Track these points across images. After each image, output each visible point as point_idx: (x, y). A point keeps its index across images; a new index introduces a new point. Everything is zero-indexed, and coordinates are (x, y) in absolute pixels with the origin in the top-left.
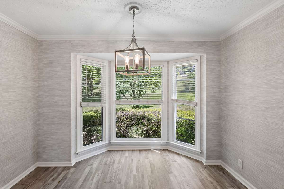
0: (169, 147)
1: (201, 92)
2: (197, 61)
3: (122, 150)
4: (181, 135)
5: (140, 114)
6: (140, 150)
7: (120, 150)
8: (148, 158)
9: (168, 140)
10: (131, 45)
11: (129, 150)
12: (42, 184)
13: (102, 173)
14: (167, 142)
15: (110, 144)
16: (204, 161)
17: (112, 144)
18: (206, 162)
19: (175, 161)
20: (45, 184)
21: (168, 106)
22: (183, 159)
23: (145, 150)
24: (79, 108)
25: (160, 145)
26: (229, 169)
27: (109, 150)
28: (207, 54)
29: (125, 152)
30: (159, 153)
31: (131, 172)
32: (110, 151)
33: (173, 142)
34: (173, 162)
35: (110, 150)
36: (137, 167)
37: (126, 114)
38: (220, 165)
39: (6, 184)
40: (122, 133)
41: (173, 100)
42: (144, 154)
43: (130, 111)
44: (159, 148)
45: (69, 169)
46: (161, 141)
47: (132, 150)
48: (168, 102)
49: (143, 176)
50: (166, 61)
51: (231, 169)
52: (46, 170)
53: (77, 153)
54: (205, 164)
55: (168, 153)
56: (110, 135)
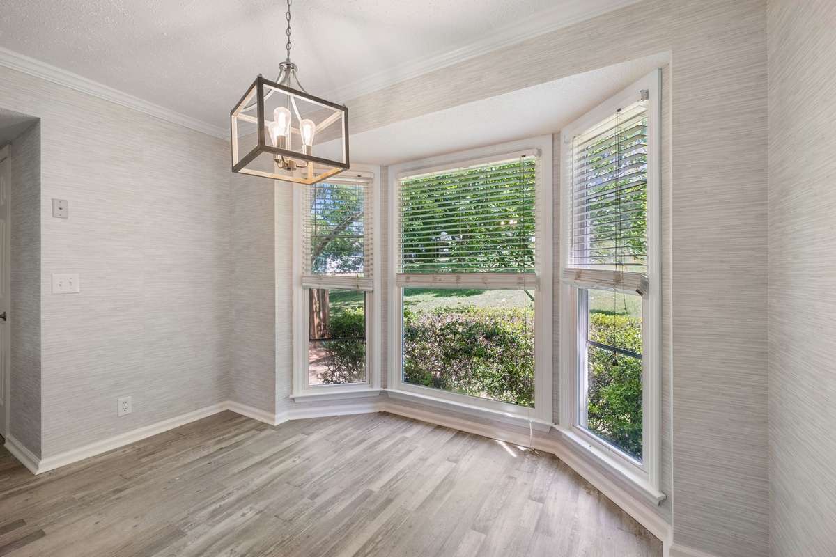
0: (558, 445)
6: (458, 432)
8: (456, 461)
9: (555, 422)
11: (428, 424)
14: (551, 428)
15: (384, 395)
17: (390, 396)
21: (555, 296)
23: (474, 437)
25: (525, 431)
27: (382, 411)
30: (512, 456)
31: (371, 481)
32: (385, 414)
35: (385, 412)
36: (401, 472)
39: (152, 423)
41: (568, 272)
45: (264, 429)
46: (526, 418)
47: (438, 426)
48: (555, 282)
49: (389, 501)
53: (293, 399)
56: (385, 370)
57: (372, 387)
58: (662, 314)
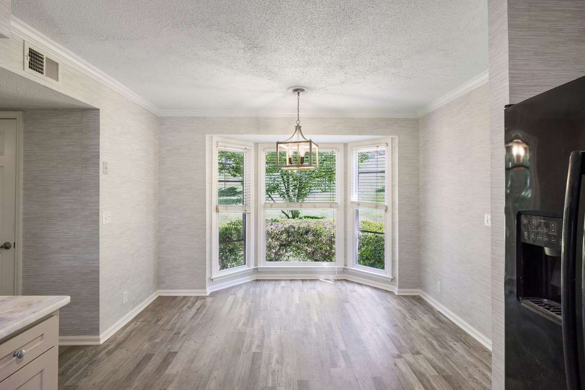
0: (347, 275)
1: (393, 191)
2: (387, 146)
3: (276, 280)
4: (367, 258)
5: (301, 226)
6: (303, 280)
7: (272, 280)
8: (315, 289)
9: (346, 265)
10: (294, 135)
11: (285, 280)
12: (176, 311)
13: (252, 302)
14: (344, 269)
15: (256, 270)
16: (396, 290)
17: (259, 270)
18: (398, 292)
19: (355, 291)
20: (181, 310)
21: (345, 213)
22: (368, 290)
23: (311, 280)
24: (214, 214)
25: (334, 273)
26: (429, 299)
27: (255, 279)
28: (399, 137)
29: (280, 281)
30: (332, 284)
31: (292, 301)
32: (257, 280)
33: (352, 267)
34: (351, 292)
36: (299, 297)
37: (280, 226)
38: (419, 296)
40: (273, 256)
41: (352, 203)
42: (309, 285)
43: (285, 222)
44: (332, 277)
45: (204, 299)
46: (334, 267)
47: (291, 280)
48: (345, 206)
50: (342, 143)
51: (431, 298)
52: (173, 299)
53: (212, 280)
54: (397, 294)
55: (345, 283)
56: (256, 257)
57: (249, 267)
58: (393, 218)
